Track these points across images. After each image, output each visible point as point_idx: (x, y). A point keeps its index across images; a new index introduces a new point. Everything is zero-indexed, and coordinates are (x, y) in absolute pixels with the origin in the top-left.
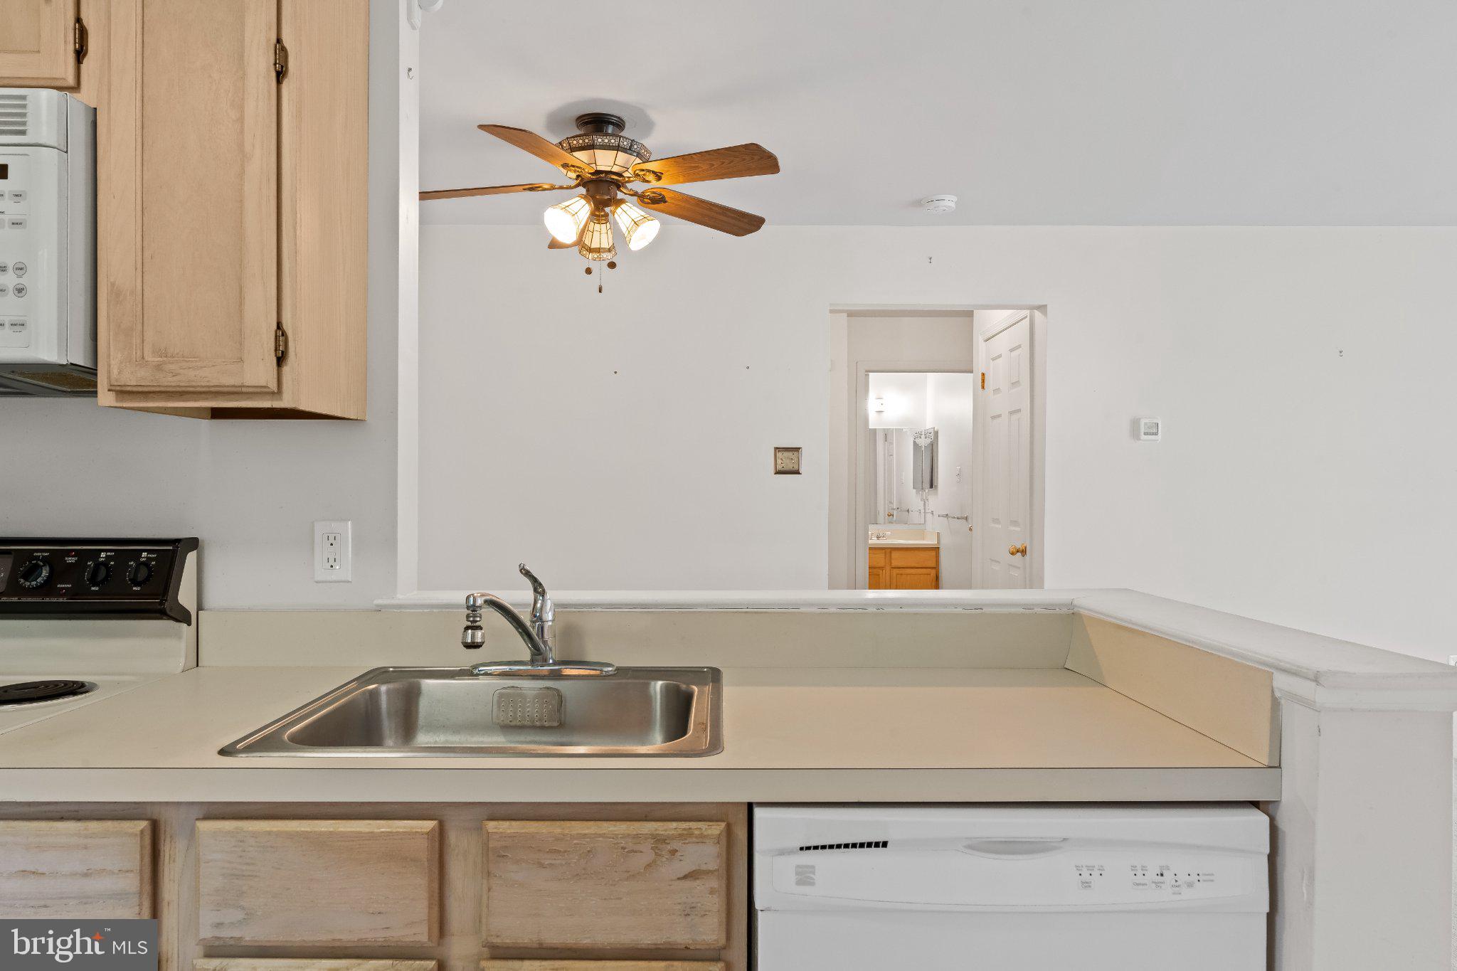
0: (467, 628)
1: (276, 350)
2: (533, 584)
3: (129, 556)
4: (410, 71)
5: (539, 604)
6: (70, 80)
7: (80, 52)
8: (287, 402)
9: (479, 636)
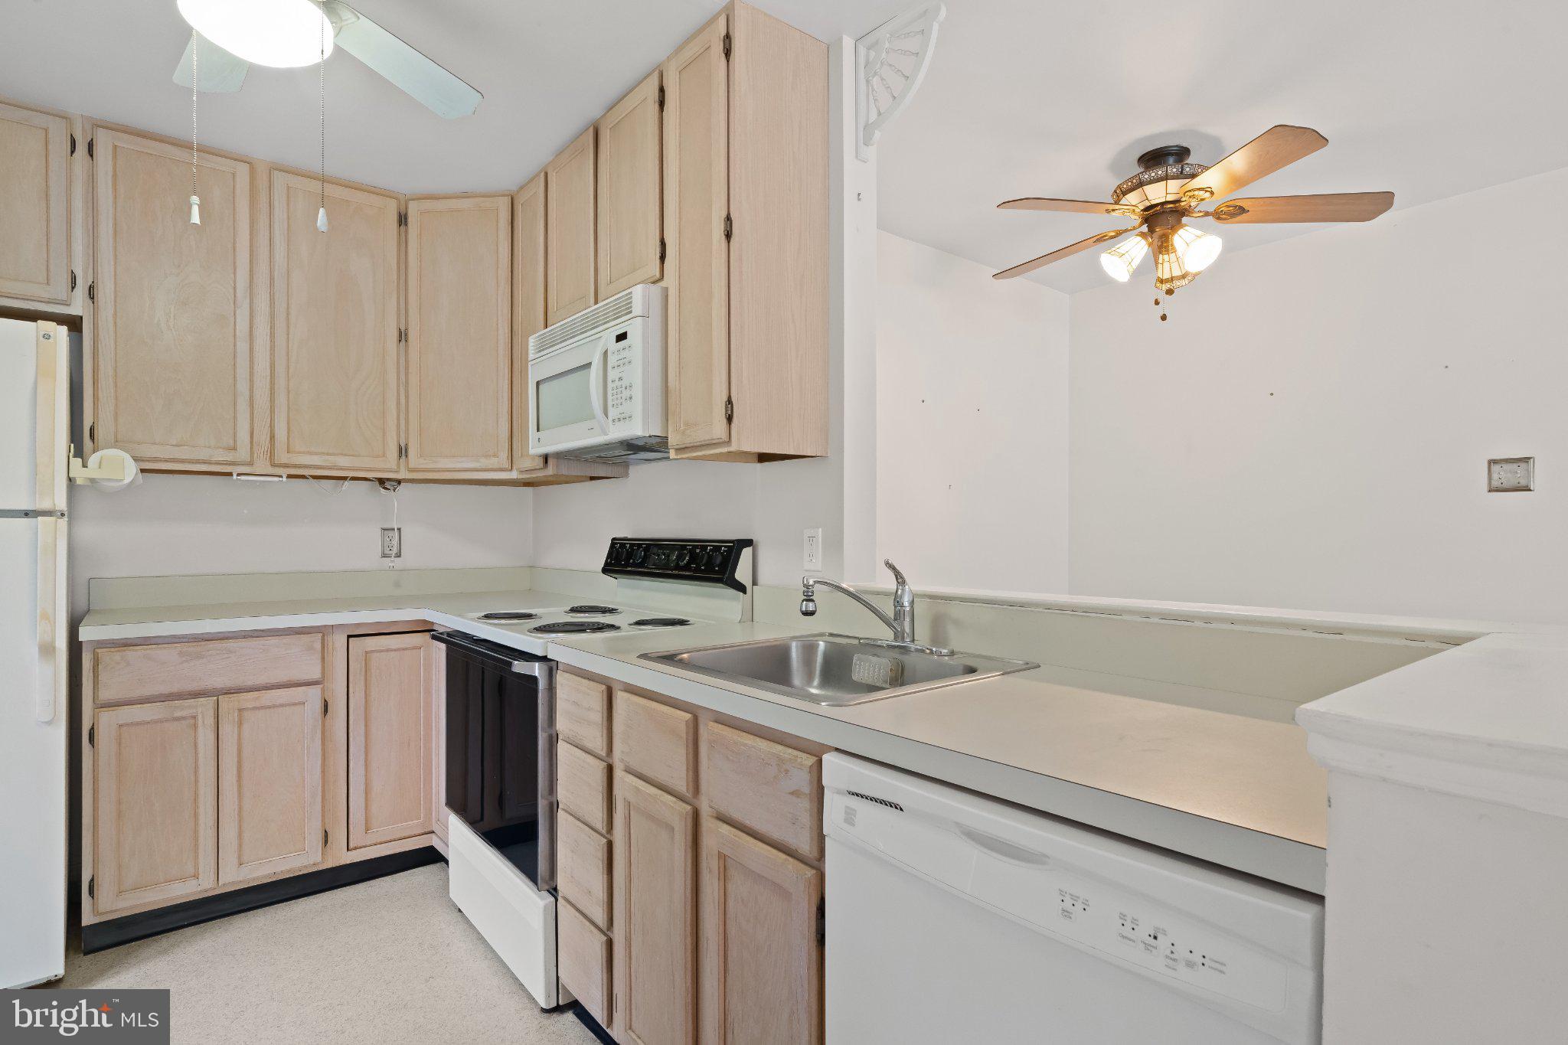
0: (804, 600)
1: (726, 414)
2: (896, 576)
3: (717, 549)
4: (859, 194)
5: (899, 592)
6: (658, 275)
7: (663, 258)
8: (734, 448)
9: (811, 607)
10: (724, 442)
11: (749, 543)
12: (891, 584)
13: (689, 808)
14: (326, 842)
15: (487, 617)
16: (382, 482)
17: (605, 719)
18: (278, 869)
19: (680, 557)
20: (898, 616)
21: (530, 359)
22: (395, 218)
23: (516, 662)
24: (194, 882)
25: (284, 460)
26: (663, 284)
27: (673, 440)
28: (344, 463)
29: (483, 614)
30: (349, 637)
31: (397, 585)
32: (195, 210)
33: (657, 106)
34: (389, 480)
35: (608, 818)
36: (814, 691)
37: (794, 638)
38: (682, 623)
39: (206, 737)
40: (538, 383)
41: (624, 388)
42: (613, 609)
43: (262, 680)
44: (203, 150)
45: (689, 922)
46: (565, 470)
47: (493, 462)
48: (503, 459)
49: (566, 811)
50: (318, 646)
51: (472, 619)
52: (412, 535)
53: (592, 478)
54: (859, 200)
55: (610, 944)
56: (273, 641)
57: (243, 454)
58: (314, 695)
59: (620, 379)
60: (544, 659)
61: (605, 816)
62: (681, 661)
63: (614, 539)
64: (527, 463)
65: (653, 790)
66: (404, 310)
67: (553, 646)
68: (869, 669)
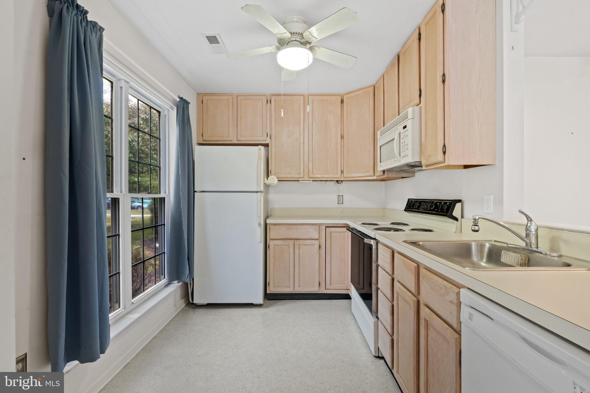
0: (473, 225)
1: (443, 151)
2: (526, 217)
3: (446, 203)
4: (513, 47)
5: (529, 225)
6: (418, 102)
7: (420, 95)
8: (446, 164)
9: (476, 228)
10: (442, 162)
11: (460, 201)
12: (524, 221)
13: (416, 299)
14: (320, 285)
15: (363, 224)
16: (337, 181)
17: (391, 262)
18: (308, 290)
19: (431, 206)
20: (527, 235)
21: (378, 139)
22: (340, 101)
23: (365, 239)
24: (289, 289)
25: (312, 176)
26: (420, 106)
27: (423, 163)
28: (326, 176)
29: (362, 223)
30: (326, 227)
31: (342, 212)
32: (282, 113)
33: (418, 41)
34: (339, 181)
35: (392, 296)
36: (483, 264)
37: (474, 241)
38: (430, 231)
39: (291, 250)
40: (380, 147)
41: (405, 145)
42: (407, 224)
43: (304, 237)
44: (284, 95)
45: (415, 341)
46: (391, 175)
47: (368, 174)
48: (371, 173)
49: (381, 291)
50: (318, 229)
51: (358, 224)
52: (347, 198)
53: (403, 178)
54: (513, 49)
55: (393, 341)
56: (307, 226)
57: (302, 175)
58: (317, 243)
59: (404, 142)
60: (375, 239)
61: (391, 296)
62: (419, 245)
63: (409, 199)
64: (379, 173)
65: (405, 290)
66: (342, 129)
67: (379, 235)
68: (509, 258)
